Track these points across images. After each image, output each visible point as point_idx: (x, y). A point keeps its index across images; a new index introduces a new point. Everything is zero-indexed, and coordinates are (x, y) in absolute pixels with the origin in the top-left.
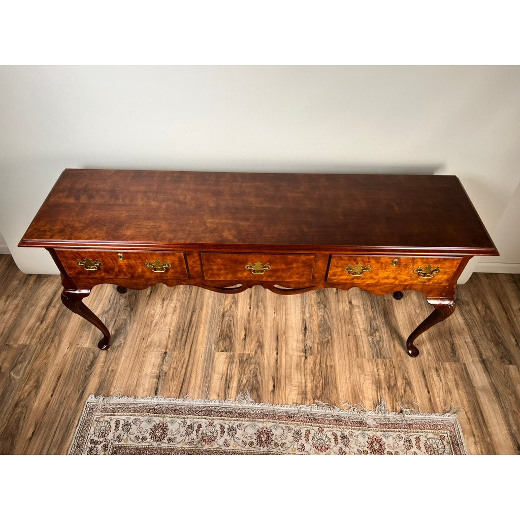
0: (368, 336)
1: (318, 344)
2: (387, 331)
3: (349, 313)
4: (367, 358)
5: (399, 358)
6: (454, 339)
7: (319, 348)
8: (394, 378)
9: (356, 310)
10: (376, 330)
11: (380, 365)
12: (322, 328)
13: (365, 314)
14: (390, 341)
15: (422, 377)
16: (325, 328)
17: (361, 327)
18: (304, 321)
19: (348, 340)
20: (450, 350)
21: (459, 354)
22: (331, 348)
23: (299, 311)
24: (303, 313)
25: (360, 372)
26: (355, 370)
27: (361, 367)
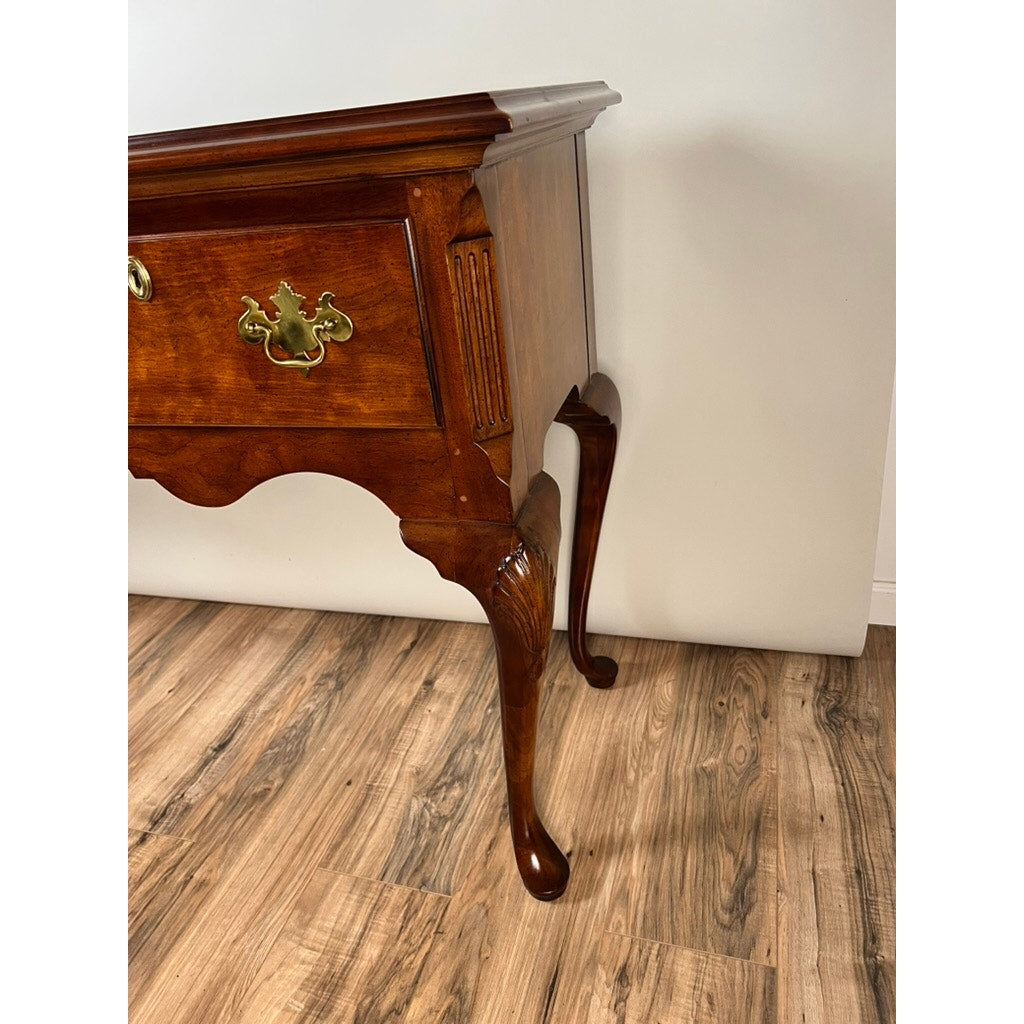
0: (415, 795)
1: (221, 798)
2: (497, 788)
3: (401, 714)
4: (357, 873)
5: (481, 896)
6: (762, 853)
7: (215, 813)
8: (409, 978)
9: (434, 707)
10: (461, 779)
11: (388, 911)
12: (276, 750)
13: (456, 719)
14: (487, 823)
15: (538, 994)
16: (288, 752)
17: (415, 760)
18: (239, 722)
19: (333, 801)
20: (725, 894)
21: (760, 921)
22: (252, 818)
23: (247, 693)
24: (258, 697)
25: (292, 924)
26: (279, 915)
27: (307, 908)
